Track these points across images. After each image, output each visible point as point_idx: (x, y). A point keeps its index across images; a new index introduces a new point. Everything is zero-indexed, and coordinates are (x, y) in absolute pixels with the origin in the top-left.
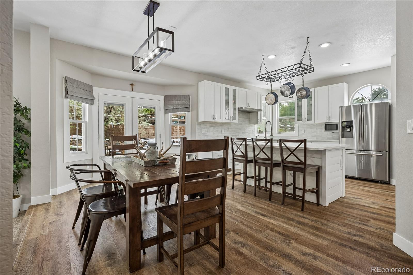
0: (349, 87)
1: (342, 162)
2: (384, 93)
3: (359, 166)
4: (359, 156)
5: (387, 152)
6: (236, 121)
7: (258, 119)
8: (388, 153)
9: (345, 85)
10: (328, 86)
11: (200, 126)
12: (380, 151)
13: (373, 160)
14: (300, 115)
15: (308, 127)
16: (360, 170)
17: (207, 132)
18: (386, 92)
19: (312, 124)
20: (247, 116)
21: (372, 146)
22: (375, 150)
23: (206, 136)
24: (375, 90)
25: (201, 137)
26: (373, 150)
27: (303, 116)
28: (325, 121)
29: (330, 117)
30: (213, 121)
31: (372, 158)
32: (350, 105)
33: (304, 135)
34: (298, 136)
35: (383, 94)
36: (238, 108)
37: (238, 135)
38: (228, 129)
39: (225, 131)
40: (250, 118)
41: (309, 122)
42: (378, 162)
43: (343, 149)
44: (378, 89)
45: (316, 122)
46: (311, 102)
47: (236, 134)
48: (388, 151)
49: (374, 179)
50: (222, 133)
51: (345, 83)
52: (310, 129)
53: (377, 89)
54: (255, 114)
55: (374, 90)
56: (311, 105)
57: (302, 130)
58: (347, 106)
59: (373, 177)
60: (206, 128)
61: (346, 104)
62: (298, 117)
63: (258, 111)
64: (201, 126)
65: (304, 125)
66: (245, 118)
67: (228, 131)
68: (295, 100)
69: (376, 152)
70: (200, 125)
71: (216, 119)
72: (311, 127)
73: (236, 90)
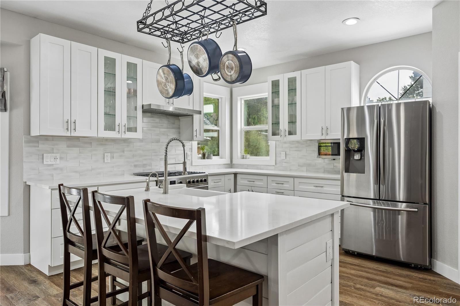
0: (361, 72)
1: (331, 248)
2: (418, 92)
3: (379, 234)
4: (378, 212)
5: (426, 204)
6: (138, 135)
7: (195, 130)
8: (427, 206)
9: (353, 66)
10: (324, 67)
11: (35, 147)
12: (414, 203)
13: (402, 220)
14: (276, 123)
15: (291, 148)
16: (379, 241)
17: (58, 160)
18: (420, 91)
19: (298, 142)
20: (174, 124)
21: (401, 194)
22: (404, 201)
23: (55, 169)
24: (407, 87)
25: (39, 173)
26: (401, 200)
27: (281, 127)
28: (318, 136)
29: (327, 129)
30: (68, 134)
31: (400, 216)
32: (362, 105)
33: (285, 162)
34: (274, 165)
35: (416, 93)
36: (143, 106)
37: (150, 165)
38: (123, 151)
39: (112, 157)
40: (179, 128)
41: (292, 138)
42: (409, 224)
43: (332, 215)
44: (410, 85)
45: (305, 138)
46: (296, 98)
47: (145, 162)
48: (427, 202)
49: (403, 260)
50: (106, 161)
51: (352, 62)
52: (296, 150)
53: (408, 85)
54: (188, 119)
55: (405, 87)
56: (296, 103)
57: (282, 153)
58: (358, 107)
59: (402, 256)
60: (55, 151)
61: (355, 103)
62: (272, 127)
63: (194, 114)
64: (40, 146)
65: (285, 143)
66: (167, 128)
67: (121, 156)
68: (267, 94)
69: (407, 205)
70: (37, 145)
71: (75, 129)
72: (296, 147)
73: (137, 64)
